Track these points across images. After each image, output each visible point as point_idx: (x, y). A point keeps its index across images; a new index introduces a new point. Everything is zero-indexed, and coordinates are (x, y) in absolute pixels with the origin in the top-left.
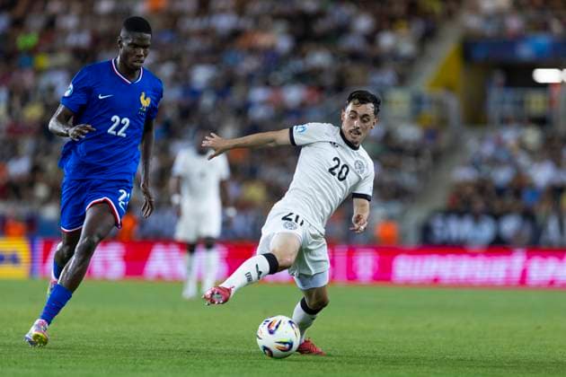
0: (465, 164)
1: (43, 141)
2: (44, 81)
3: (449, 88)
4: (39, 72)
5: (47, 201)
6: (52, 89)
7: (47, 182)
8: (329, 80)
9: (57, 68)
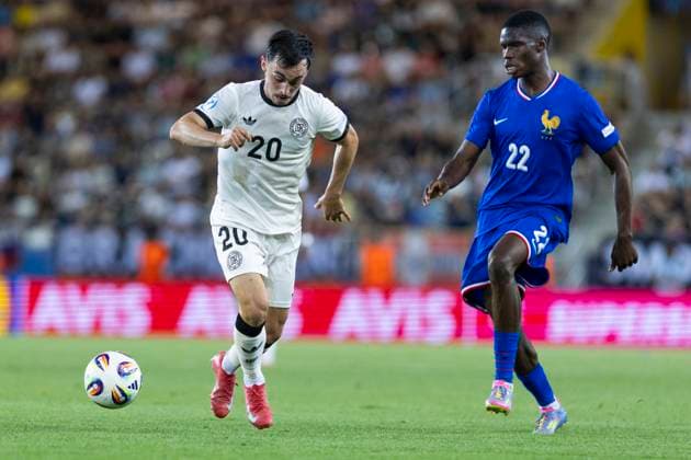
0: (654, 168)
1: (28, 134)
2: (30, 45)
3: (630, 55)
4: (22, 31)
5: (34, 222)
6: (40, 57)
7: (34, 194)
8: (451, 43)
9: (48, 25)
